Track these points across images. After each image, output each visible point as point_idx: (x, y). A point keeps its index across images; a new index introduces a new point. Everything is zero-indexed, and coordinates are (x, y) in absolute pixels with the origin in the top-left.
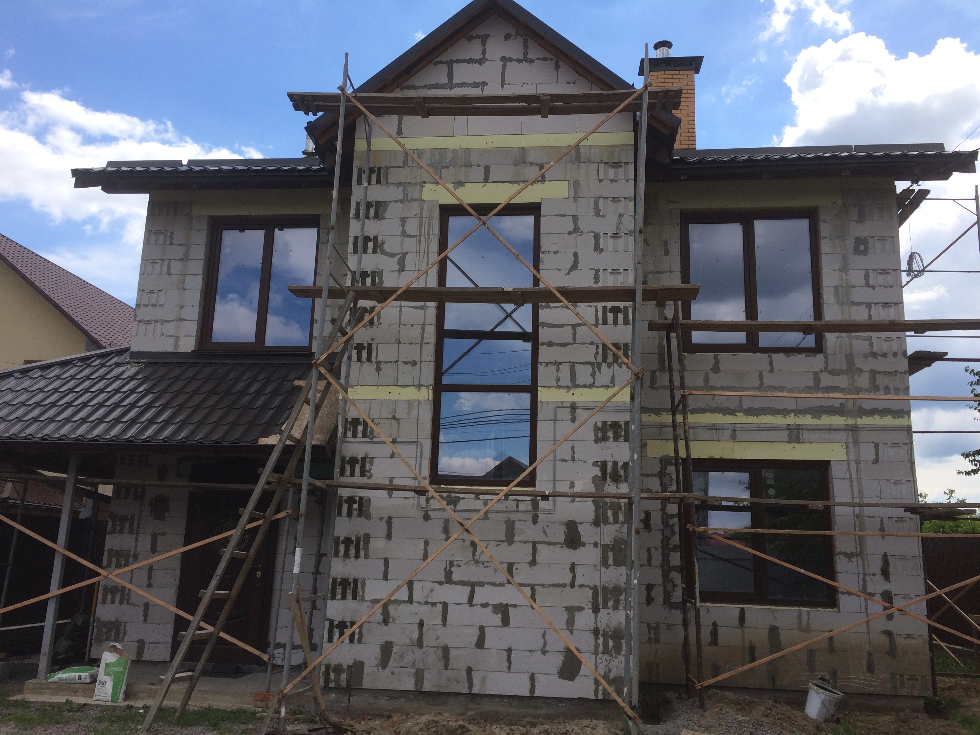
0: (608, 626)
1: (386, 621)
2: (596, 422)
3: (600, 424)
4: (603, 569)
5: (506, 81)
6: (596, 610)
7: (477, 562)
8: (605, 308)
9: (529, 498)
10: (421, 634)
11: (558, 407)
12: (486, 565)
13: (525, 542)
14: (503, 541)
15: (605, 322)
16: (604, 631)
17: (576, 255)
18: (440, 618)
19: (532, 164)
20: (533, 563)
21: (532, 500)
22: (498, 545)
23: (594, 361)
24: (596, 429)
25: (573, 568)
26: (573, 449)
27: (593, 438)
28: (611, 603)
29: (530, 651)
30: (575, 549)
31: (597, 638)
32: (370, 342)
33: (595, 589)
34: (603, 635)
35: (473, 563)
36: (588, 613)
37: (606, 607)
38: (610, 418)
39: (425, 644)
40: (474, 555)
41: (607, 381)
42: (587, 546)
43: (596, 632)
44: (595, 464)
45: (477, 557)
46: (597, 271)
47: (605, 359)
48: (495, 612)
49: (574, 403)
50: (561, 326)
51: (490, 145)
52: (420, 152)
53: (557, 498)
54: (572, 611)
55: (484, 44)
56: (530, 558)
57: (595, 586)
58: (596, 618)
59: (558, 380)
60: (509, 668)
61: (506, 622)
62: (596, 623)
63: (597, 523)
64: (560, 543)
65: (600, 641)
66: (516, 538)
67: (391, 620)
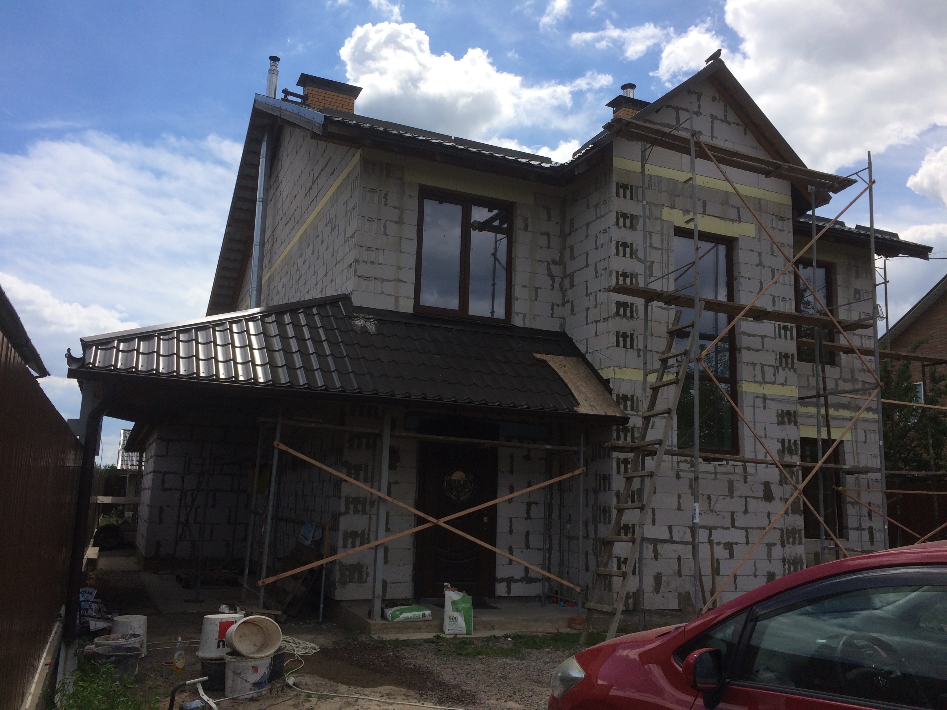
0: (790, 556)
1: (656, 557)
2: (778, 410)
3: (780, 412)
4: (786, 516)
5: (715, 135)
6: (783, 545)
7: (712, 511)
8: (779, 325)
9: (741, 464)
10: (680, 566)
11: (757, 397)
12: (718, 513)
13: (740, 497)
14: (727, 496)
15: (780, 337)
16: (788, 559)
17: (761, 283)
18: (691, 554)
19: (732, 206)
20: (746, 512)
21: (743, 465)
22: (724, 498)
23: (775, 365)
24: (778, 415)
25: (769, 515)
26: (765, 428)
27: (776, 422)
28: (791, 540)
29: (747, 576)
30: (769, 502)
31: (784, 565)
32: (632, 332)
33: (782, 530)
34: (788, 563)
35: (709, 512)
36: (779, 546)
37: (788, 543)
38: (787, 407)
39: (683, 574)
40: (710, 506)
41: (783, 381)
42: (776, 499)
43: (784, 560)
44: (778, 440)
45: (711, 508)
46: (774, 297)
47: (781, 364)
48: (725, 549)
49: (764, 395)
50: (754, 336)
51: (705, 185)
52: (660, 179)
53: (758, 465)
54: (770, 546)
55: (699, 99)
56: (744, 509)
57: (782, 528)
58: (783, 550)
59: (755, 376)
60: (736, 588)
61: (732, 556)
62: (783, 554)
63: (781, 483)
64: (760, 498)
65: (787, 567)
66: (735, 494)
67: (659, 557)
